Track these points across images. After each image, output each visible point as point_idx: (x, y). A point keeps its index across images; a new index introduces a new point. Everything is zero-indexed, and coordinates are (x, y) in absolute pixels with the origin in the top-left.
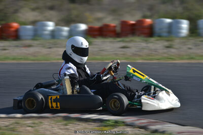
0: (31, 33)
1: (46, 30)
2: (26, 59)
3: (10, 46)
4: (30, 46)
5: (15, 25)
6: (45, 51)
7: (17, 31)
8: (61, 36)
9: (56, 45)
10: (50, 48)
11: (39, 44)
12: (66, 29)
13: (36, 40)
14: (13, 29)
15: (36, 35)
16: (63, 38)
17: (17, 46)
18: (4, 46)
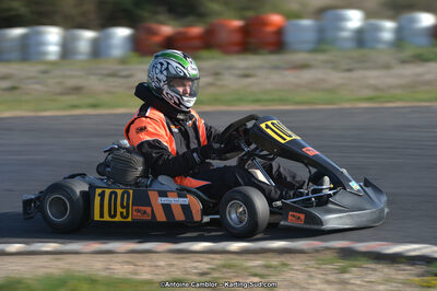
0: (311, 36)
1: (342, 29)
2: (282, 101)
3: (261, 67)
4: (304, 66)
5: (276, 19)
6: (336, 77)
7: (280, 32)
8: (379, 41)
9: (364, 63)
10: (349, 70)
11: (327, 62)
12: (389, 25)
13: (323, 51)
14: (270, 29)
15: (324, 41)
16: (381, 46)
17: (276, 68)
18: (247, 68)
